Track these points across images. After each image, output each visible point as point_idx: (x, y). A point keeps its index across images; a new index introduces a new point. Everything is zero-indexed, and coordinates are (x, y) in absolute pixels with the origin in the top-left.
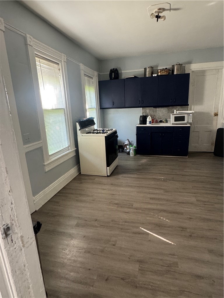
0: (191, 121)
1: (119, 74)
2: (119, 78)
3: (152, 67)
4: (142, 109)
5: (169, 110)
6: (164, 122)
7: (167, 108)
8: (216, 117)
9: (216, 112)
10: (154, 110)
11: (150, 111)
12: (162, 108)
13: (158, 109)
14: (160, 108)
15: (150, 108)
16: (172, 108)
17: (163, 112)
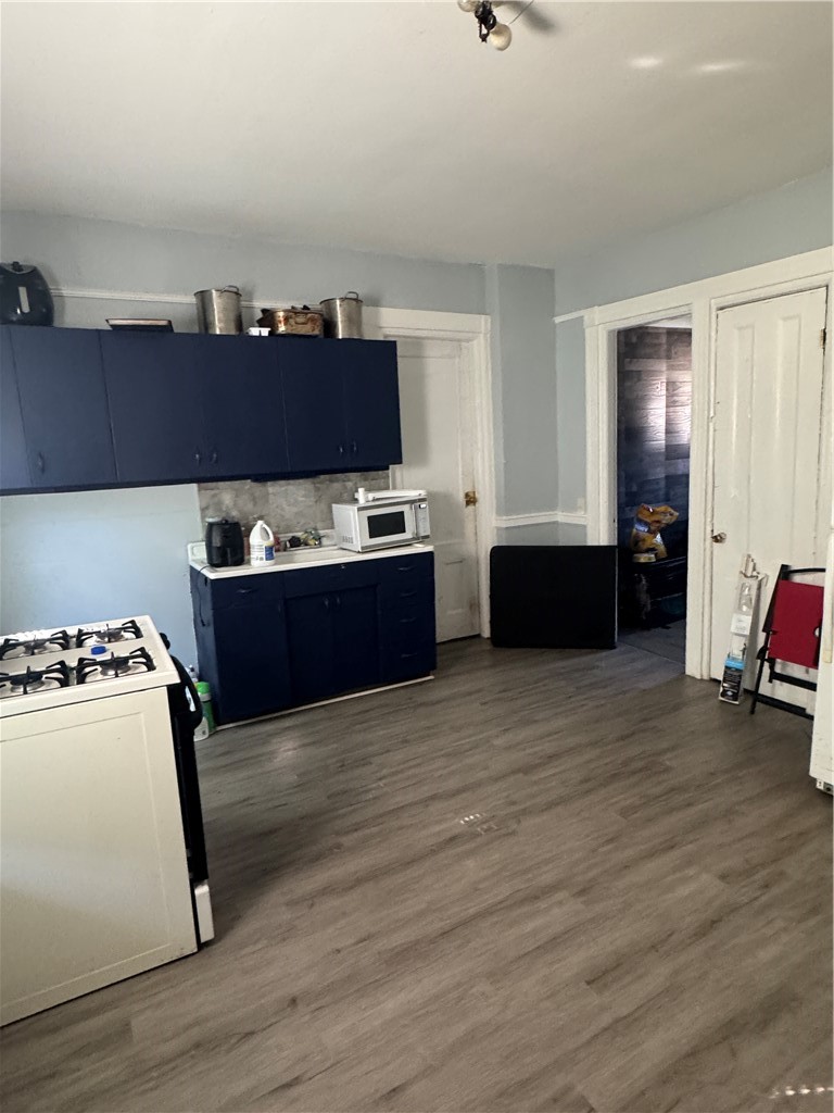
0: (425, 530)
1: (56, 302)
2: (57, 323)
3: (237, 293)
4: (199, 490)
5: (317, 489)
6: (311, 542)
7: (310, 480)
8: (471, 507)
9: (469, 490)
10: (257, 494)
11: (237, 496)
12: (291, 482)
13: (273, 488)
14: (283, 482)
15: (237, 484)
16: (331, 481)
17: (296, 501)
